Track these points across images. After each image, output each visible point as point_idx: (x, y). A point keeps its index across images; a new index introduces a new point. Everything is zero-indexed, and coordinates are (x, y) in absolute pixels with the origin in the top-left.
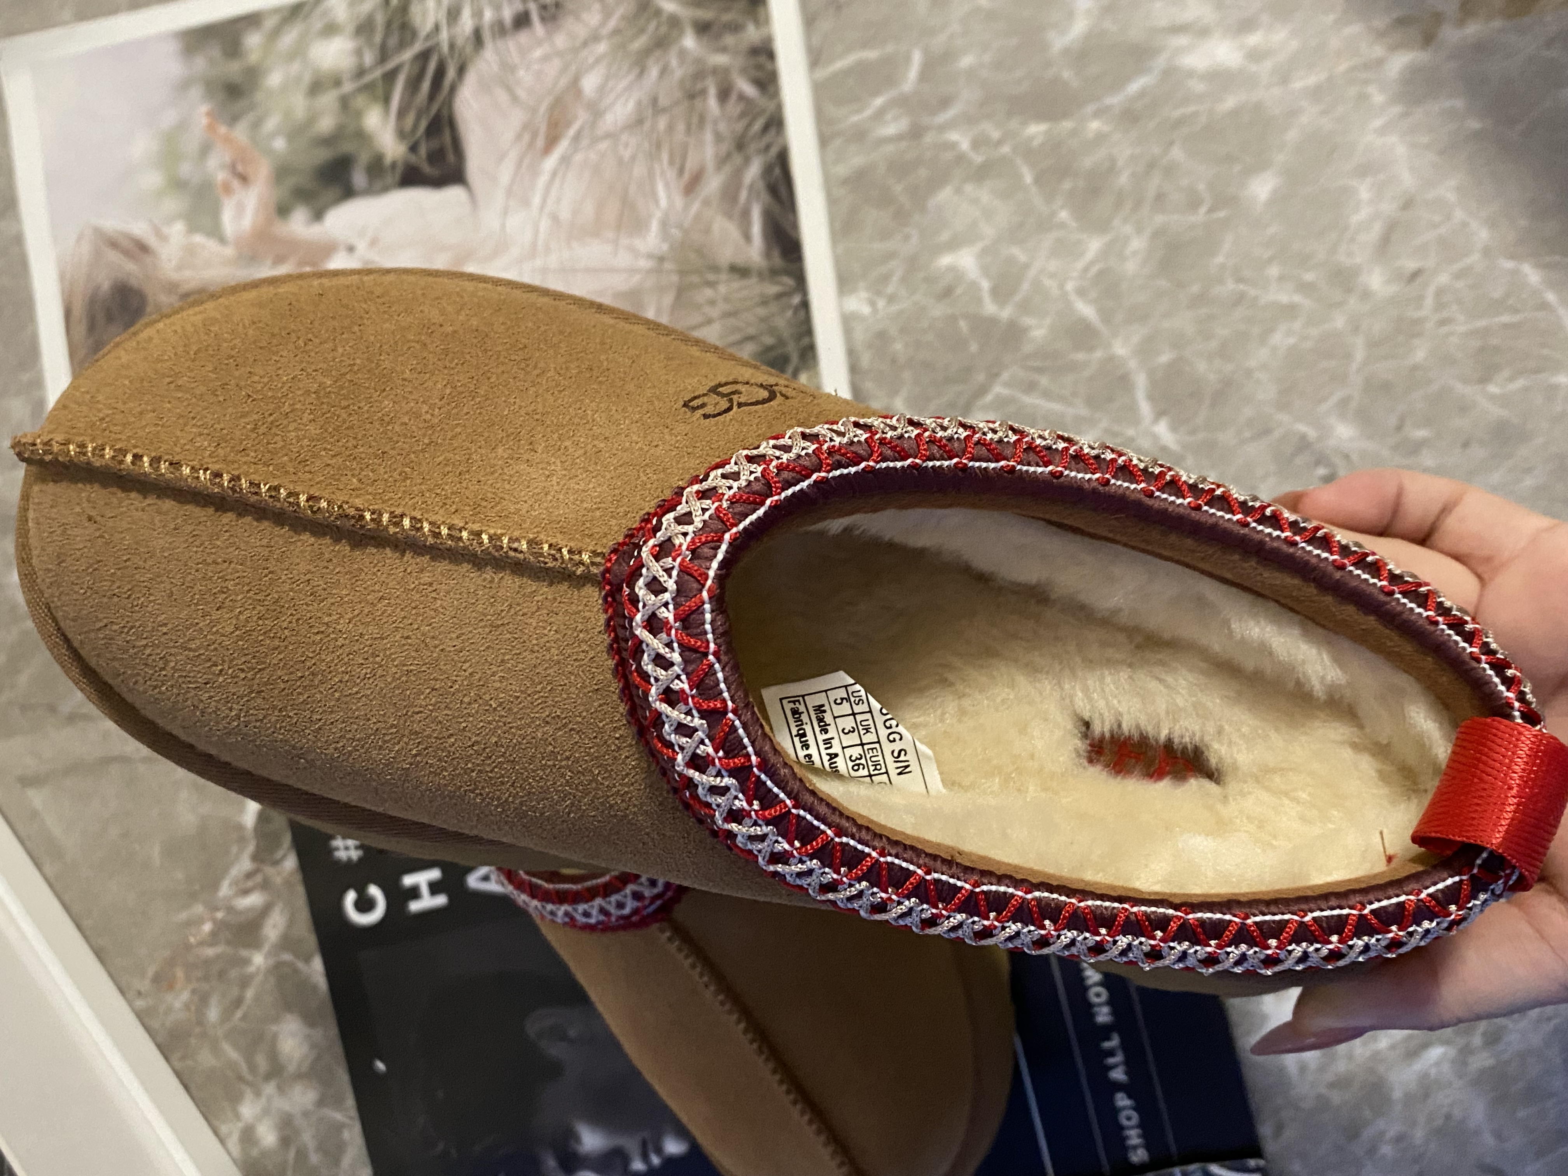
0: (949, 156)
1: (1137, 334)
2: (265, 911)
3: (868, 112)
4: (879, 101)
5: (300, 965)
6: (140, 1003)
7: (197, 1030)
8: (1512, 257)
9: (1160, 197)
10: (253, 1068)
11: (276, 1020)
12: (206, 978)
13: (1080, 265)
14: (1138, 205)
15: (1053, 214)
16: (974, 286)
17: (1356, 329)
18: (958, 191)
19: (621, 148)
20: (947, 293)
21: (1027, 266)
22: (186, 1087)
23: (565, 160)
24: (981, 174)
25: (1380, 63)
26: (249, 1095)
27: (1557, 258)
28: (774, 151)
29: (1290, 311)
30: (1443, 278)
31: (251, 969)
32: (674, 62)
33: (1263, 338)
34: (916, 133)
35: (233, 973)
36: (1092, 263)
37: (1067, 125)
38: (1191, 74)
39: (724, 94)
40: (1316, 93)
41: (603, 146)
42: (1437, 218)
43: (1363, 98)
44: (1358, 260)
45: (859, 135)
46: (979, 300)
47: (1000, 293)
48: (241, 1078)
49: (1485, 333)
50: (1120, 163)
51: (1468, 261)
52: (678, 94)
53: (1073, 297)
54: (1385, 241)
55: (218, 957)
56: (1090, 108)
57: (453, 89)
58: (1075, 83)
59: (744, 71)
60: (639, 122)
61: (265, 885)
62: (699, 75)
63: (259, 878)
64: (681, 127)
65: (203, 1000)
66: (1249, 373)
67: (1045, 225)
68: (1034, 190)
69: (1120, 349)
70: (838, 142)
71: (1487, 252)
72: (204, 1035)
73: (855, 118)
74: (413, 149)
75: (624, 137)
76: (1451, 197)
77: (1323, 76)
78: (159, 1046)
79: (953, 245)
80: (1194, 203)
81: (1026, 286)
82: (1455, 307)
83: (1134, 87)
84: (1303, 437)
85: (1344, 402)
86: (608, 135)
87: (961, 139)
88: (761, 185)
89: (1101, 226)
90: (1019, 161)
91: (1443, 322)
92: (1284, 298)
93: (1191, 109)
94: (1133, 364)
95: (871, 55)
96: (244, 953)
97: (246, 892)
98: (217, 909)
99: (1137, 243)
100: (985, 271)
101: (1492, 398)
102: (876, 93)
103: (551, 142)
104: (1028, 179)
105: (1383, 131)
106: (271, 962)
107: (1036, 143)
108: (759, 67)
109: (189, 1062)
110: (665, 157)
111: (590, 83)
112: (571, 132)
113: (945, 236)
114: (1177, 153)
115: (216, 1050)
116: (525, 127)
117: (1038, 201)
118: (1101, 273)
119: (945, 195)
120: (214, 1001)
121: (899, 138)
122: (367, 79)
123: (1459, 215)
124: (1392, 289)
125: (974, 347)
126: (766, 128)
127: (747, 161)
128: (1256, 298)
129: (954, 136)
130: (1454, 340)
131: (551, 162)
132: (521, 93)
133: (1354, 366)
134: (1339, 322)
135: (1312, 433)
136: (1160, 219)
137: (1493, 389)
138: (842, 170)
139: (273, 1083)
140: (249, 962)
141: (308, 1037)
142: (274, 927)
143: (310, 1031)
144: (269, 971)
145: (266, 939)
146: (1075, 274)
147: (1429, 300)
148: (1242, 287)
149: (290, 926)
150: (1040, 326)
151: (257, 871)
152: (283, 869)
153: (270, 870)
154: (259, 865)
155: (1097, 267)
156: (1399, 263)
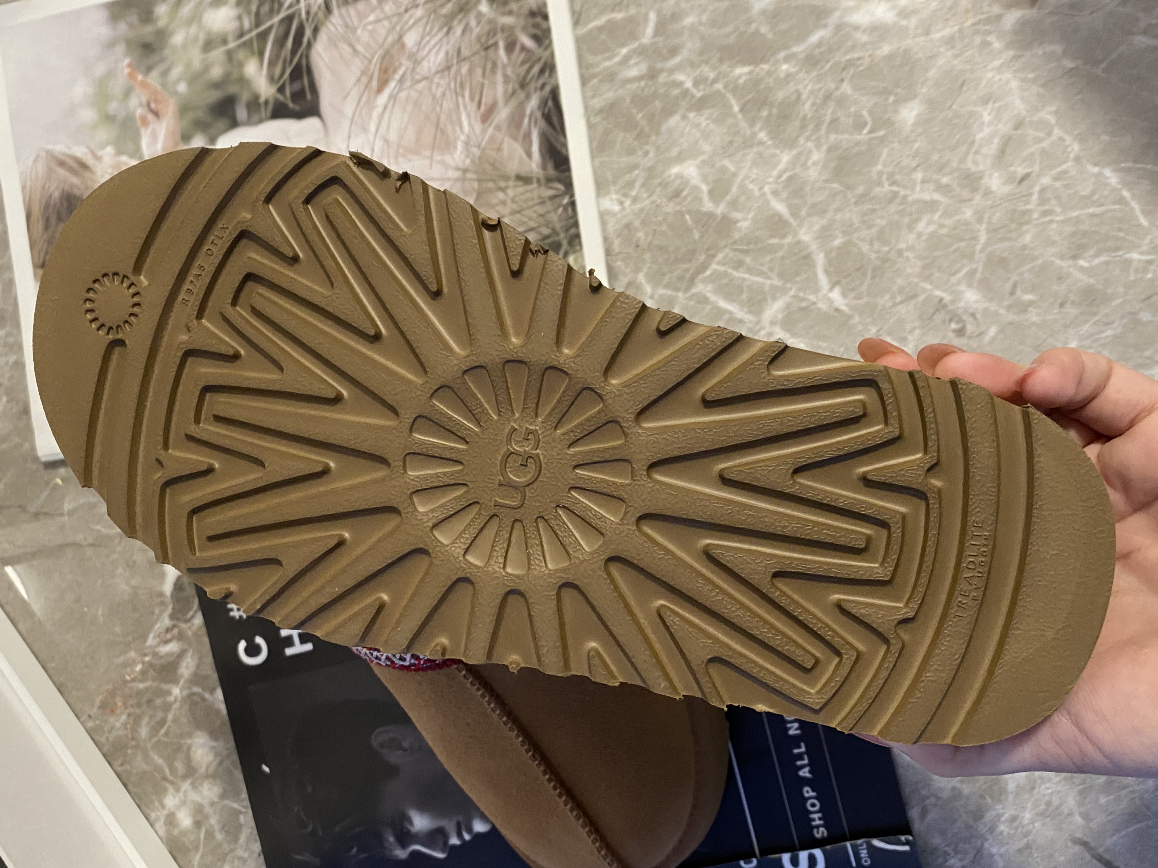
0: (676, 92)
1: (818, 223)
2: (181, 655)
3: (617, 59)
4: (624, 51)
5: (207, 695)
6: (90, 724)
7: (134, 743)
8: (1096, 165)
9: (834, 121)
10: (173, 771)
11: (190, 735)
12: (139, 705)
13: (775, 173)
14: (818, 127)
15: (754, 135)
16: (696, 188)
17: (980, 220)
18: (684, 117)
19: (434, 87)
20: (677, 194)
21: (734, 175)
22: (125, 785)
23: (393, 97)
24: (700, 105)
25: (999, 18)
26: (171, 790)
27: (1130, 164)
28: (548, 89)
29: (931, 206)
30: (1046, 180)
31: (171, 699)
32: (473, 23)
33: (911, 227)
34: (652, 75)
35: (158, 701)
36: (785, 171)
37: (766, 67)
38: (857, 28)
39: (510, 47)
40: (950, 41)
41: (420, 86)
42: (1042, 135)
43: (985, 44)
44: (981, 168)
45: (611, 76)
46: (700, 200)
47: (716, 194)
48: (165, 779)
49: (1078, 220)
50: (804, 97)
51: (1064, 167)
52: (477, 47)
53: (770, 197)
54: (1002, 152)
55: (147, 689)
56: (782, 55)
57: (309, 45)
58: (770, 36)
59: (524, 29)
60: (448, 68)
61: (181, 637)
62: (492, 32)
63: (176, 631)
64: (479, 71)
65: (137, 720)
66: (900, 253)
67: (749, 142)
68: (740, 116)
69: (805, 236)
70: (595, 81)
71: (1078, 159)
72: (137, 747)
73: (608, 64)
74: (281, 90)
75: (436, 80)
76: (1052, 120)
77: (956, 28)
78: (105, 756)
79: (680, 159)
80: (859, 125)
81: (734, 189)
82: (1054, 202)
83: (814, 38)
84: (941, 300)
85: (972, 273)
86: (425, 78)
87: (686, 79)
88: (539, 115)
89: (791, 143)
90: (729, 96)
91: (1045, 213)
92: (927, 197)
93: (856, 55)
94: (814, 247)
95: (618, 16)
96: (166, 687)
97: (167, 642)
98: (145, 655)
99: (816, 156)
100: (704, 178)
101: (1082, 269)
102: (623, 45)
103: (383, 84)
104: (736, 109)
105: (1000, 69)
106: (185, 693)
107: (741, 81)
108: (536, 26)
109: (127, 767)
110: (467, 94)
111: (410, 40)
112: (397, 77)
113: (674, 152)
114: (846, 88)
115: (146, 757)
116: (363, 73)
117: (743, 124)
118: (790, 179)
119: (674, 120)
120: (145, 721)
121: (640, 78)
122: (246, 38)
123: (1057, 132)
124: (1007, 189)
125: (697, 236)
126: (542, 71)
127: (528, 97)
128: (905, 197)
129: (680, 77)
130: (1054, 226)
131: (383, 99)
132: (360, 48)
133: (979, 247)
134: (968, 214)
135: (947, 298)
136: (833, 137)
137: (1082, 263)
138: (597, 103)
139: (188, 782)
140: (169, 693)
141: (213, 748)
142: (187, 667)
143: (214, 744)
144: (184, 700)
145: (182, 676)
146: (771, 180)
147: (1035, 196)
148: (895, 188)
149: (198, 666)
150: (745, 219)
151: (174, 626)
152: (193, 625)
153: (184, 626)
154: (176, 622)
155: (787, 174)
156: (1012, 169)
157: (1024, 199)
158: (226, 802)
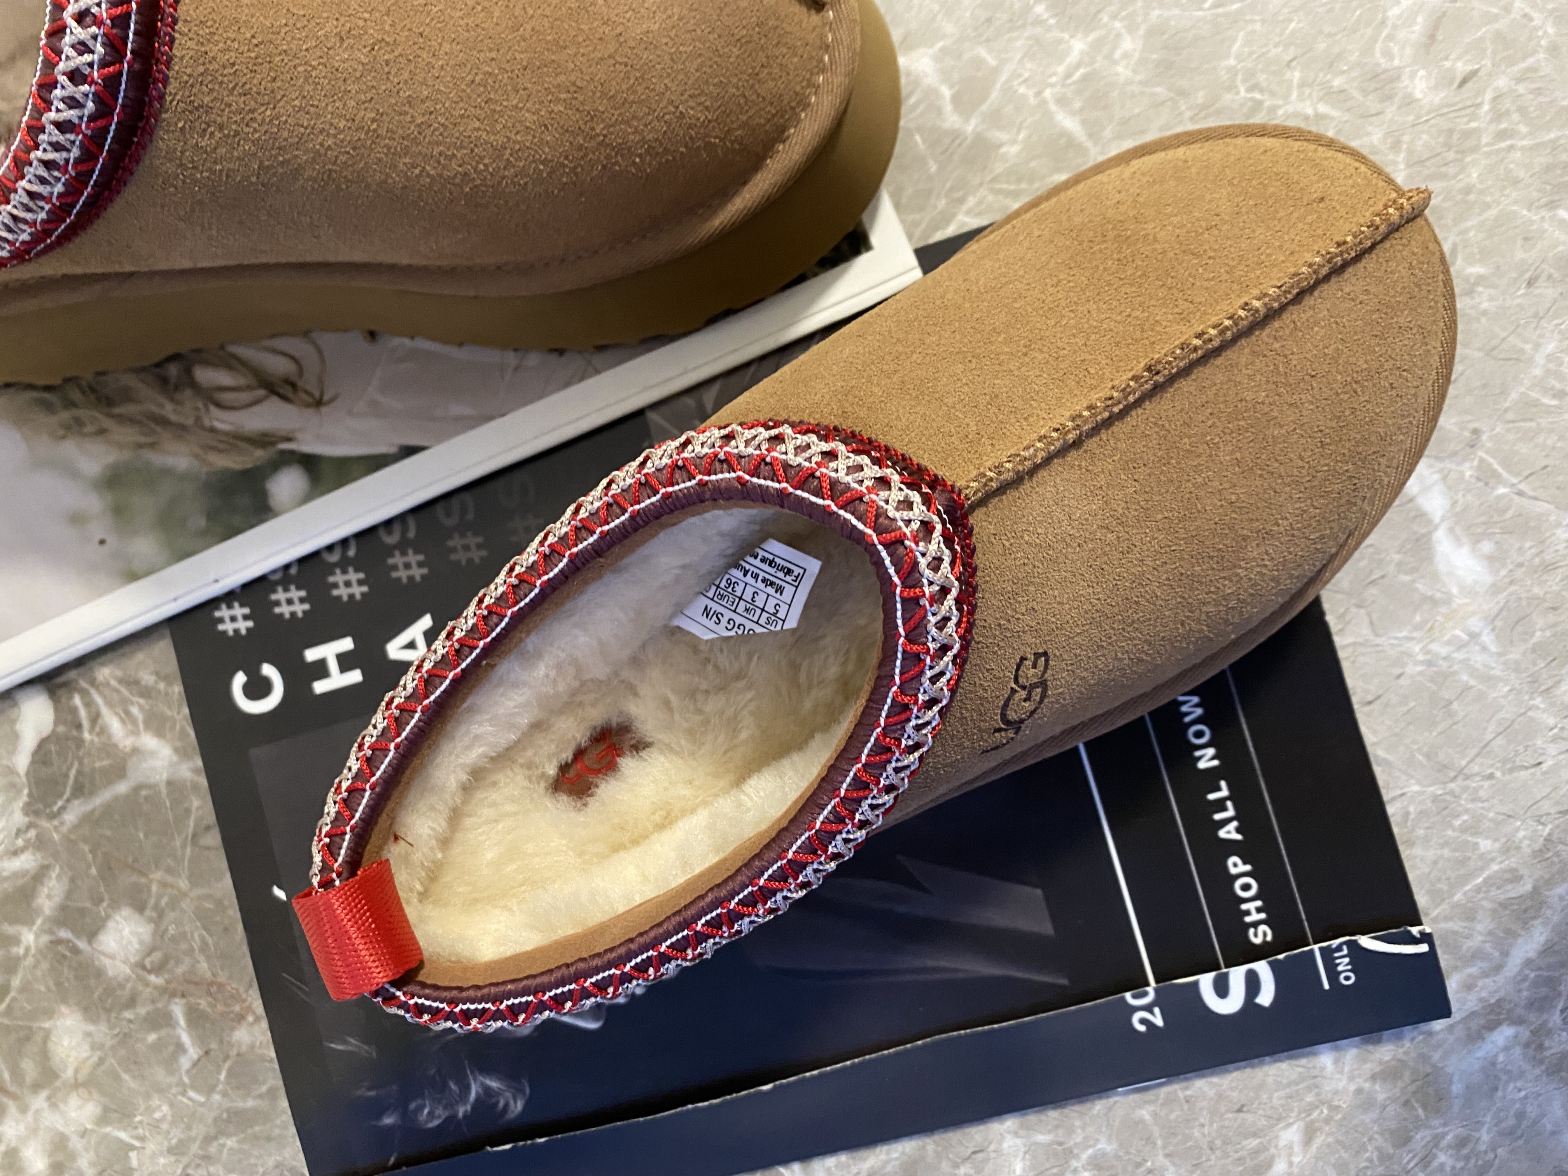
2: (39, 876)
5: (82, 944)
10: (17, 1075)
11: (50, 1014)
13: (1061, 69)
15: (1027, 9)
16: (932, 94)
21: (995, 71)
26: (13, 1109)
31: (19, 951)
46: (939, 111)
47: (964, 102)
49: (1556, 146)
53: (1053, 107)
54: (1431, 38)
61: (41, 843)
63: (32, 833)
67: (1018, 21)
71: (1553, 49)
81: (994, 95)
89: (1087, 22)
99: (1129, 44)
100: (946, 76)
106: (45, 939)
124: (1438, 97)
125: (933, 168)
130: (1517, 155)
136: (1154, 13)
139: (44, 1094)
140: (16, 940)
141: (88, 1034)
142: (49, 897)
143: (91, 1028)
144: (41, 953)
145: (38, 911)
146: (1054, 79)
147: (1486, 107)
148: (1258, 96)
149: (69, 895)
150: (1014, 142)
151: (30, 826)
152: (62, 824)
153: (45, 824)
154: (32, 818)
155: (1082, 71)
156: (1447, 64)
157: (1468, 111)
158: (108, 1129)
